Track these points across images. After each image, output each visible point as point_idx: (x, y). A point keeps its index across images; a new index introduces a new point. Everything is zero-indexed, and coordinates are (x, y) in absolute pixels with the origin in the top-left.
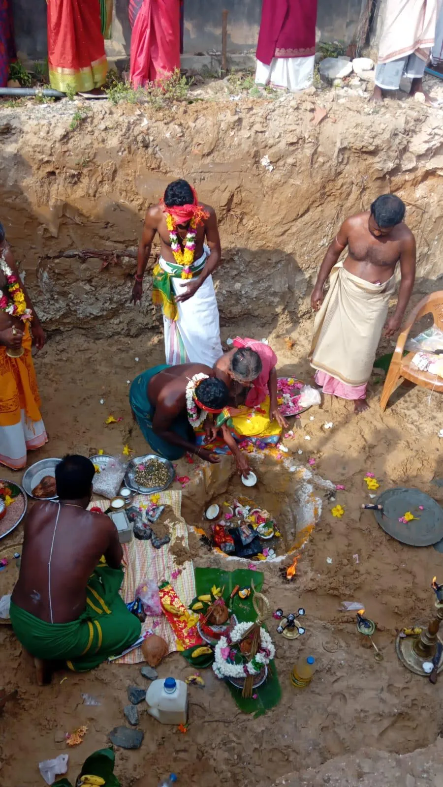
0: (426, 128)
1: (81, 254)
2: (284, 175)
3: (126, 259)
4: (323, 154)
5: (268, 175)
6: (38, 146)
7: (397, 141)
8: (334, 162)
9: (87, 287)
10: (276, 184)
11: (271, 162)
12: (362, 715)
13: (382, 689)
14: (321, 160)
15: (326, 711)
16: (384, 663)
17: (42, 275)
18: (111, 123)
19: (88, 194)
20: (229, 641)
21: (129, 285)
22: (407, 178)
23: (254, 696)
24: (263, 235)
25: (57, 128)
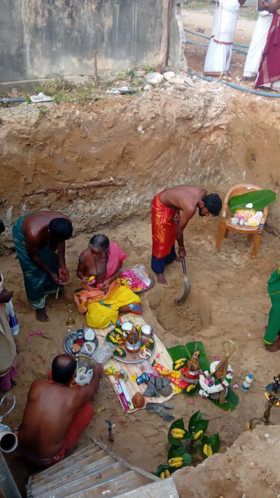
0: (214, 104)
1: (45, 192)
2: (150, 135)
3: (70, 191)
4: (168, 122)
5: (142, 136)
6: (21, 130)
7: (201, 112)
8: (174, 126)
10: (146, 141)
11: (143, 129)
14: (168, 125)
17: (22, 207)
18: (60, 114)
19: (50, 156)
20: (205, 376)
21: (71, 206)
22: (207, 131)
23: (226, 402)
24: (141, 169)
25: (31, 119)
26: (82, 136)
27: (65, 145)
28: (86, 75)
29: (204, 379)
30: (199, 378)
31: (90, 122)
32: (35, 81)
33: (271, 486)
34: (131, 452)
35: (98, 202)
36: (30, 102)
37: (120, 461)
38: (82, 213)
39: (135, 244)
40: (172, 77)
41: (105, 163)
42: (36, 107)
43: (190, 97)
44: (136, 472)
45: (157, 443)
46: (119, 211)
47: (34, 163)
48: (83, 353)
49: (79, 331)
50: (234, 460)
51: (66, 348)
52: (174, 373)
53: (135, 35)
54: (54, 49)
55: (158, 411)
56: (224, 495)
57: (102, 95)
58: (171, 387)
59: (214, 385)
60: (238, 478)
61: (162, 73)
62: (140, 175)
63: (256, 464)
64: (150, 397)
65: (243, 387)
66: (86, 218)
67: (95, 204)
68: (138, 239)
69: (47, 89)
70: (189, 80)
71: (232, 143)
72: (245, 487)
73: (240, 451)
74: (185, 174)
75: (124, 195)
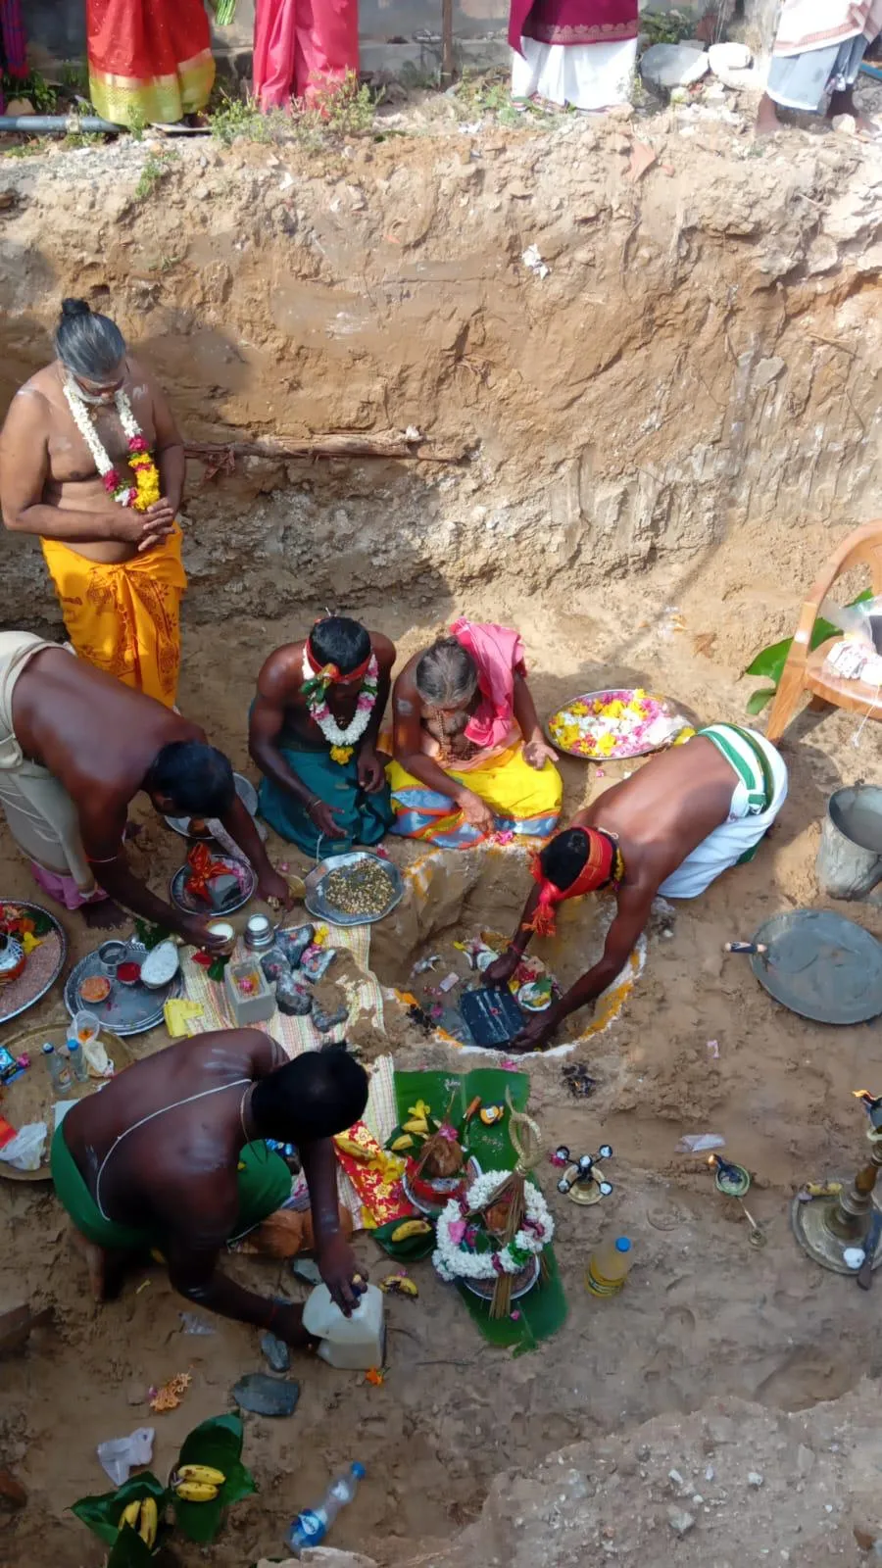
2: (571, 285)
3: (255, 460)
4: (649, 242)
5: (538, 285)
6: (70, 233)
7: (799, 212)
8: (671, 257)
10: (555, 304)
11: (543, 260)
12: (725, 1349)
13: (764, 1301)
14: (644, 252)
15: (653, 1341)
16: (768, 1251)
18: (220, 186)
19: (177, 331)
20: (464, 1208)
21: (261, 512)
22: (820, 287)
23: (512, 1315)
24: (529, 408)
25: (110, 197)
26: (296, 268)
27: (232, 298)
28: (415, 39)
31: (330, 221)
35: (362, 509)
38: (303, 540)
40: (739, 67)
41: (388, 373)
46: (441, 550)
52: (383, 1160)
61: (707, 46)
62: (527, 431)
66: (315, 560)
67: (350, 515)
74: (714, 443)
75: (462, 497)
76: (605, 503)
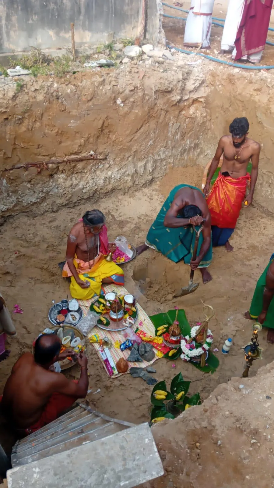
0: (192, 78)
1: (25, 166)
2: (130, 108)
3: (50, 165)
4: (147, 95)
5: (121, 109)
7: (180, 85)
8: (153, 98)
9: (29, 185)
10: (126, 114)
11: (122, 102)
14: (147, 98)
17: (2, 182)
18: (38, 87)
19: (28, 129)
20: (186, 341)
21: (52, 181)
22: (186, 104)
23: (207, 365)
24: (121, 143)
25: (9, 92)
26: (60, 109)
27: (43, 119)
28: (64, 48)
29: (185, 343)
30: (180, 343)
31: (68, 95)
32: (12, 54)
33: (245, 433)
34: (116, 415)
35: (79, 176)
36: (7, 75)
37: (101, 417)
38: (63, 187)
39: (117, 218)
40: (151, 50)
41: (85, 136)
42: (13, 81)
43: (168, 70)
44: (115, 423)
45: (140, 406)
46: (101, 185)
47: (12, 137)
48: (67, 323)
49: (63, 302)
50: (210, 410)
51: (51, 319)
52: (156, 339)
53: (112, 7)
54: (30, 22)
55: (141, 375)
56: (201, 442)
57: (80, 68)
58: (154, 352)
59: (195, 349)
60: (214, 426)
61: (140, 46)
62: (120, 149)
63: (231, 413)
64: (134, 362)
65: (223, 350)
67: (76, 179)
68: (120, 213)
69: (24, 63)
70: (167, 53)
71: (211, 116)
72: (220, 434)
73: (216, 401)
74: (165, 147)
75: (105, 169)
76: (141, 167)
